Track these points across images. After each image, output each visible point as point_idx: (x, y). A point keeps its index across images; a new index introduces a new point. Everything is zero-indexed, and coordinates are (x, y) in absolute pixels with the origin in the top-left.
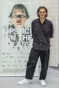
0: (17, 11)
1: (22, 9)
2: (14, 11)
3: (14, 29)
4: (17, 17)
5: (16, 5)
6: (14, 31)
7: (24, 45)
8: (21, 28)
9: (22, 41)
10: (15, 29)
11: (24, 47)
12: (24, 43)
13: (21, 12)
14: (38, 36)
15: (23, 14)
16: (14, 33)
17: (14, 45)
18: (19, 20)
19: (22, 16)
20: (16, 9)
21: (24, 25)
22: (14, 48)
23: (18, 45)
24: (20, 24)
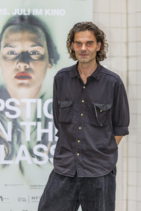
0: (16, 40)
1: (35, 31)
2: (7, 37)
3: (5, 100)
4: (15, 59)
5: (15, 17)
6: (6, 109)
7: (40, 158)
8: (30, 98)
9: (33, 143)
10: (9, 101)
11: (40, 163)
12: (41, 150)
13: (31, 43)
14: (72, 126)
15: (37, 48)
16: (7, 114)
17: (7, 155)
18: (22, 69)
19: (34, 57)
20: (13, 31)
21: (40, 88)
22: (4, 166)
23: (19, 157)
24: (28, 85)
